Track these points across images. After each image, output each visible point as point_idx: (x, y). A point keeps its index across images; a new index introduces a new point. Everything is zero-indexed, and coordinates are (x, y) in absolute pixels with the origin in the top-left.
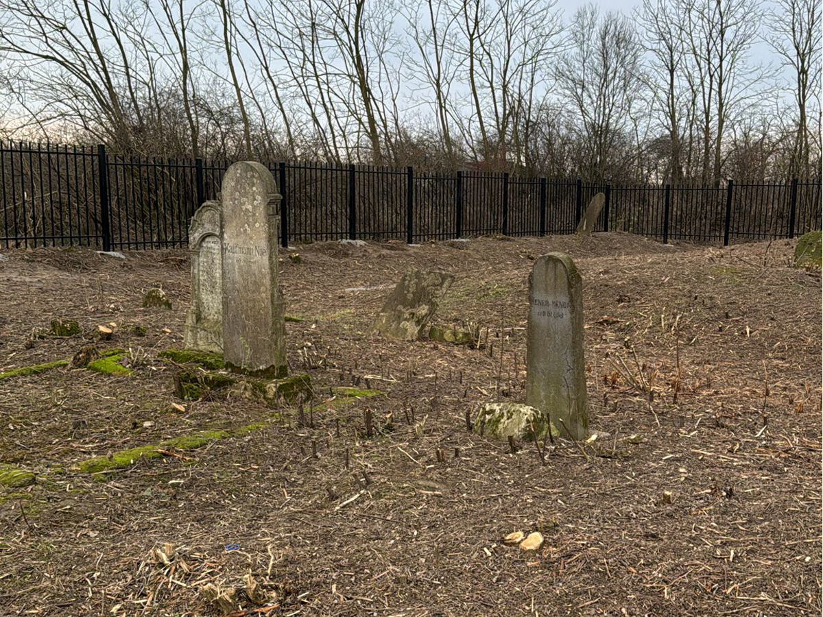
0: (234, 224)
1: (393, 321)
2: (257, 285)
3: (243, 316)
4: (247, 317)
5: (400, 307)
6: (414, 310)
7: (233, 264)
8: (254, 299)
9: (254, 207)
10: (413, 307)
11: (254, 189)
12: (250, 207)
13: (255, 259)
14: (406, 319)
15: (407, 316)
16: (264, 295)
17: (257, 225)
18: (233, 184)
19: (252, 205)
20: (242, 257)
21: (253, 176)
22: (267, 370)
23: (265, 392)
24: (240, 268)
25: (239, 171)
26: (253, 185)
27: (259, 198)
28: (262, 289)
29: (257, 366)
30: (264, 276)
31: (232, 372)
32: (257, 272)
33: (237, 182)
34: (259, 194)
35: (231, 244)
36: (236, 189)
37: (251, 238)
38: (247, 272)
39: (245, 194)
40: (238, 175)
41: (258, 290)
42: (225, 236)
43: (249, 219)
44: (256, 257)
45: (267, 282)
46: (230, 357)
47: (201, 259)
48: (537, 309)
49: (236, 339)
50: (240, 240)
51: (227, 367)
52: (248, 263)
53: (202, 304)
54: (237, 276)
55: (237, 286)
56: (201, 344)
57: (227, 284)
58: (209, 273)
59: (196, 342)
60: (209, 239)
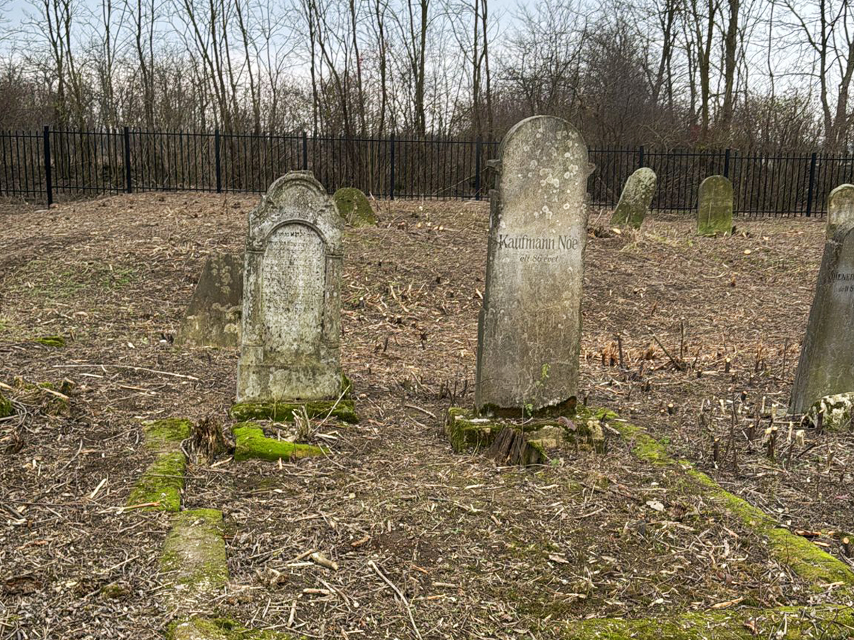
0: (522, 206)
1: (212, 325)
2: (556, 292)
3: (526, 335)
4: (533, 337)
5: (215, 306)
7: (513, 263)
8: (548, 311)
9: (565, 182)
11: (567, 155)
12: (556, 182)
13: (558, 253)
14: (230, 321)
15: (229, 316)
16: (567, 303)
17: (567, 206)
18: (527, 148)
19: (561, 178)
20: (532, 252)
21: (568, 137)
22: (562, 404)
23: (589, 433)
24: (527, 269)
25: (541, 130)
26: (567, 149)
27: (575, 168)
28: (566, 294)
29: (544, 402)
30: (571, 277)
31: (495, 417)
32: (557, 273)
33: (536, 145)
34: (576, 162)
35: (513, 236)
36: (531, 156)
37: (553, 226)
38: (541, 274)
39: (550, 162)
40: (539, 136)
41: (556, 297)
42: (503, 224)
43: (553, 198)
44: (559, 251)
45: (576, 285)
46: (495, 396)
47: (267, 261)
48: (838, 284)
49: (507, 369)
50: (532, 229)
51: (484, 412)
52: (542, 260)
53: (265, 330)
54: (519, 280)
55: (517, 295)
56: (276, 391)
57: (499, 293)
58: (284, 281)
59: (265, 389)
60: (287, 230)
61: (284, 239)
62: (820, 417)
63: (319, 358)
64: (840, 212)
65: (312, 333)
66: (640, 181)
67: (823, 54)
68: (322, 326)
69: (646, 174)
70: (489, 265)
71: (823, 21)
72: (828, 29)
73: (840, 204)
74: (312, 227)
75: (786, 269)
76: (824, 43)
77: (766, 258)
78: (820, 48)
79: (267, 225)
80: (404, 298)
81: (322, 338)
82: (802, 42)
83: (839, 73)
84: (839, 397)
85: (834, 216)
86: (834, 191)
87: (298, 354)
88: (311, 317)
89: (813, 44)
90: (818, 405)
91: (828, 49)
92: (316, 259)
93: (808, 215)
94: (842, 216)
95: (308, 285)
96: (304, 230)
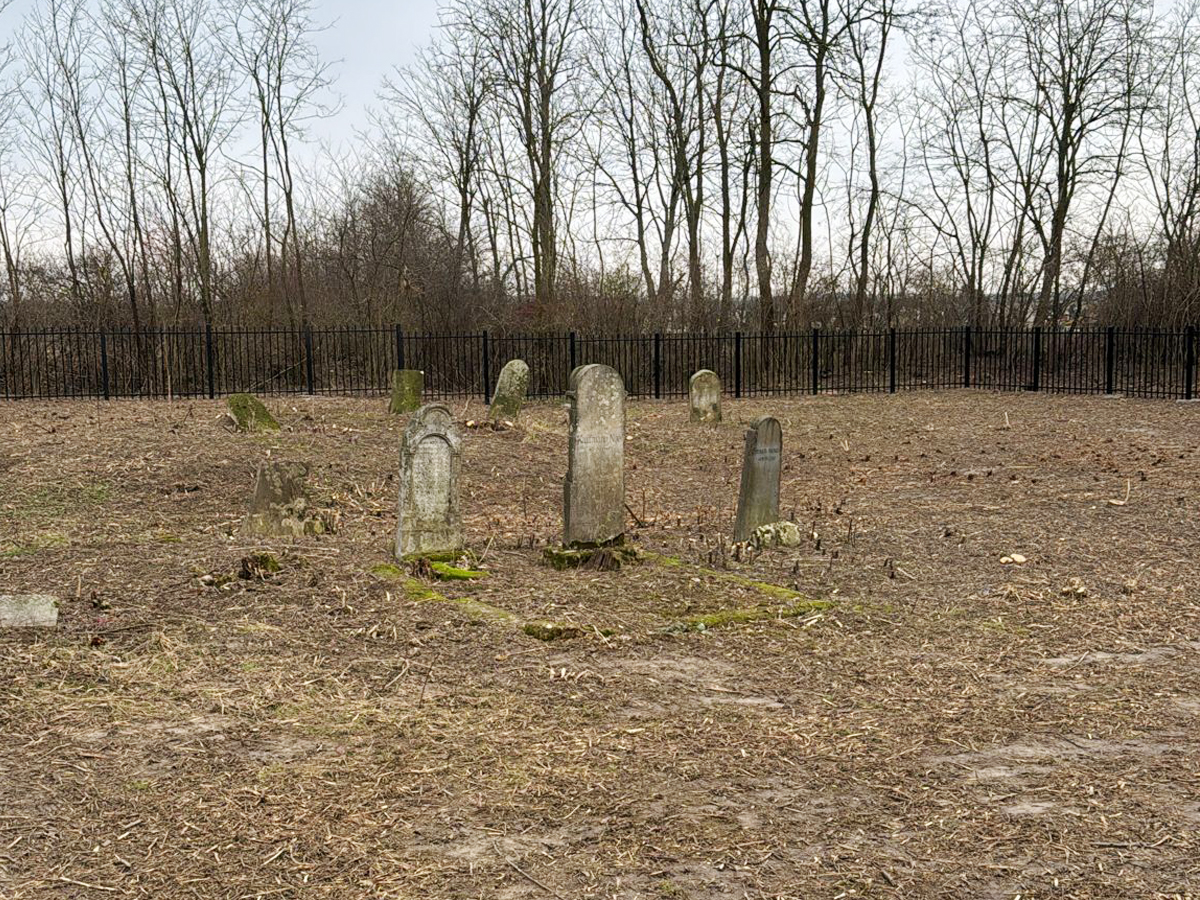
0: (589, 418)
1: (272, 521)
2: (610, 468)
3: (594, 496)
4: (598, 497)
6: (290, 506)
7: (586, 452)
8: (606, 480)
9: (612, 402)
10: (287, 502)
11: (613, 386)
12: (607, 403)
13: (610, 445)
16: (616, 475)
17: (613, 417)
18: (590, 384)
19: (610, 400)
20: (596, 445)
21: (613, 376)
22: (616, 539)
24: (593, 455)
25: (598, 373)
26: (612, 383)
27: (617, 394)
28: (615, 469)
29: (606, 537)
30: (618, 459)
31: (579, 549)
32: (610, 457)
33: (595, 382)
34: (617, 390)
35: (585, 436)
36: (592, 388)
37: (606, 429)
38: (601, 458)
39: (603, 391)
40: (596, 376)
41: (611, 472)
42: (579, 429)
43: (606, 412)
44: (611, 443)
45: (620, 463)
46: (577, 536)
47: (416, 461)
48: (758, 456)
49: (585, 518)
50: (595, 431)
51: (572, 546)
52: (602, 450)
53: (416, 507)
54: (589, 462)
55: (588, 471)
56: (425, 547)
57: (578, 471)
58: (425, 474)
59: (418, 546)
60: (427, 440)
61: (426, 446)
62: (758, 539)
63: (449, 523)
64: (700, 396)
65: (443, 507)
66: (513, 373)
67: (639, 216)
68: (450, 502)
69: (518, 366)
70: (571, 455)
71: (636, 181)
72: (642, 190)
73: (700, 389)
74: (443, 438)
75: (667, 452)
76: (639, 205)
77: (647, 443)
78: (636, 210)
79: (417, 437)
80: (370, 494)
81: (450, 510)
82: (613, 203)
83: (657, 235)
84: (767, 527)
85: (696, 400)
86: (694, 377)
87: (435, 521)
88: (443, 496)
89: (626, 205)
90: (755, 533)
91: (643, 210)
92: (445, 459)
93: (657, 397)
94: (703, 399)
95: (440, 475)
96: (438, 439)
